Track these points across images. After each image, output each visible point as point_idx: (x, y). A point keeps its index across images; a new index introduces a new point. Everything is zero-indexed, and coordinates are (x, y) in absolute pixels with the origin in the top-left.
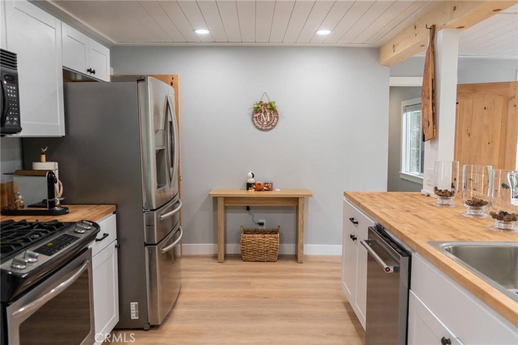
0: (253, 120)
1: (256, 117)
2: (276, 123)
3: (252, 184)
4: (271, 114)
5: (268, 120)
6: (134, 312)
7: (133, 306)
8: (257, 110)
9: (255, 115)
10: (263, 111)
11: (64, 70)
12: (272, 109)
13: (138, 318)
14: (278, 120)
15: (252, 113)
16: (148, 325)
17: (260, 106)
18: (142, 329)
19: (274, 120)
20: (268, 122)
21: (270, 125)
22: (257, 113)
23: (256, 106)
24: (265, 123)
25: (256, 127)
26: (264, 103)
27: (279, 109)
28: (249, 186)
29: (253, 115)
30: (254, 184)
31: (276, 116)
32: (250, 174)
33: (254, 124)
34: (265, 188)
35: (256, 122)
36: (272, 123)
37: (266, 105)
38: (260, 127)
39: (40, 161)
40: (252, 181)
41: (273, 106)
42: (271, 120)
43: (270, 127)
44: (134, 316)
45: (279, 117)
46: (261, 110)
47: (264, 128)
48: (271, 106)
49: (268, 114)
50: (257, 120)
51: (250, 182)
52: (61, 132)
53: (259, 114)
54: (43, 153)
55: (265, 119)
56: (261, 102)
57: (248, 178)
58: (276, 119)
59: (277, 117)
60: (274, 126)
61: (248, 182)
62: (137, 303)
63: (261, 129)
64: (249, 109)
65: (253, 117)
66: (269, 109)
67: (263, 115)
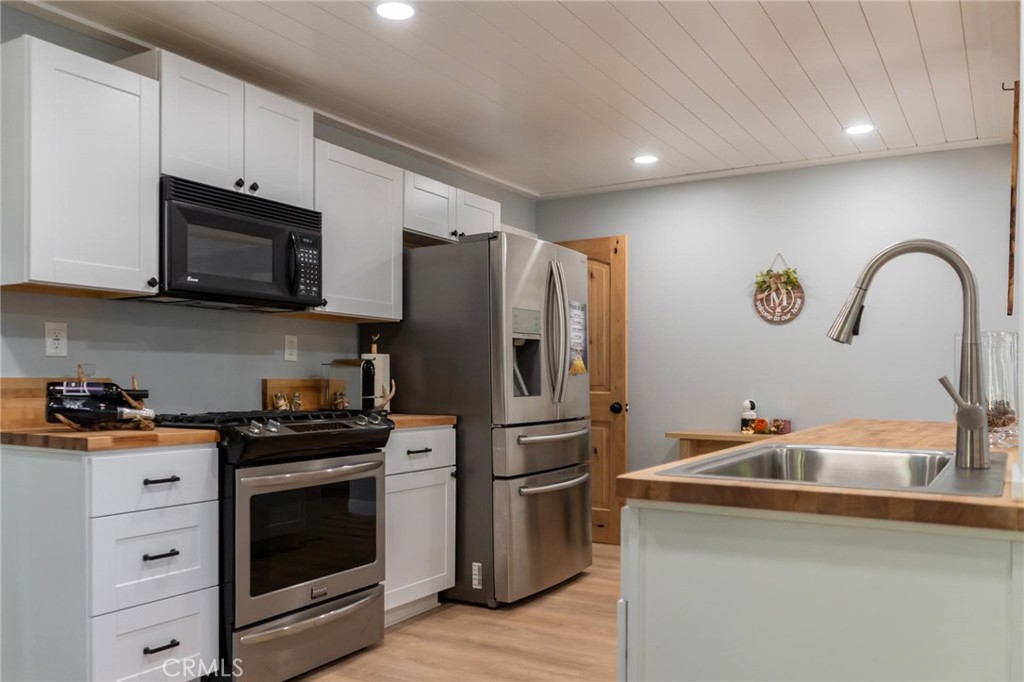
0: (756, 306)
1: (762, 300)
2: (800, 310)
3: (749, 420)
4: (788, 293)
5: (785, 303)
6: (477, 577)
7: (476, 567)
8: (762, 287)
9: (759, 296)
10: (773, 287)
11: (404, 232)
12: (791, 283)
13: (480, 587)
14: (802, 303)
15: (754, 292)
16: (493, 601)
17: (767, 279)
18: (485, 606)
19: (795, 304)
20: (783, 309)
21: (788, 312)
22: (763, 291)
23: (760, 279)
24: (779, 310)
25: (763, 317)
26: (775, 272)
27: (805, 283)
28: (745, 423)
29: (756, 295)
30: (753, 421)
31: (799, 295)
32: (747, 404)
33: (759, 312)
34: (773, 429)
35: (761, 308)
36: (792, 308)
37: (778, 276)
38: (770, 317)
39: (370, 352)
40: (751, 415)
41: (792, 277)
42: (789, 304)
43: (789, 316)
44: (476, 584)
45: (806, 298)
46: (769, 286)
47: (776, 319)
48: (789, 277)
49: (783, 291)
50: (763, 305)
51: (748, 417)
52: (396, 314)
53: (766, 293)
54: (375, 342)
55: (777, 301)
56: (769, 272)
57: (745, 410)
58: (799, 301)
59: (802, 298)
60: (796, 315)
61: (744, 417)
62: (480, 564)
63: (771, 322)
64: (750, 286)
65: (756, 300)
66: (785, 283)
67: (774, 294)
